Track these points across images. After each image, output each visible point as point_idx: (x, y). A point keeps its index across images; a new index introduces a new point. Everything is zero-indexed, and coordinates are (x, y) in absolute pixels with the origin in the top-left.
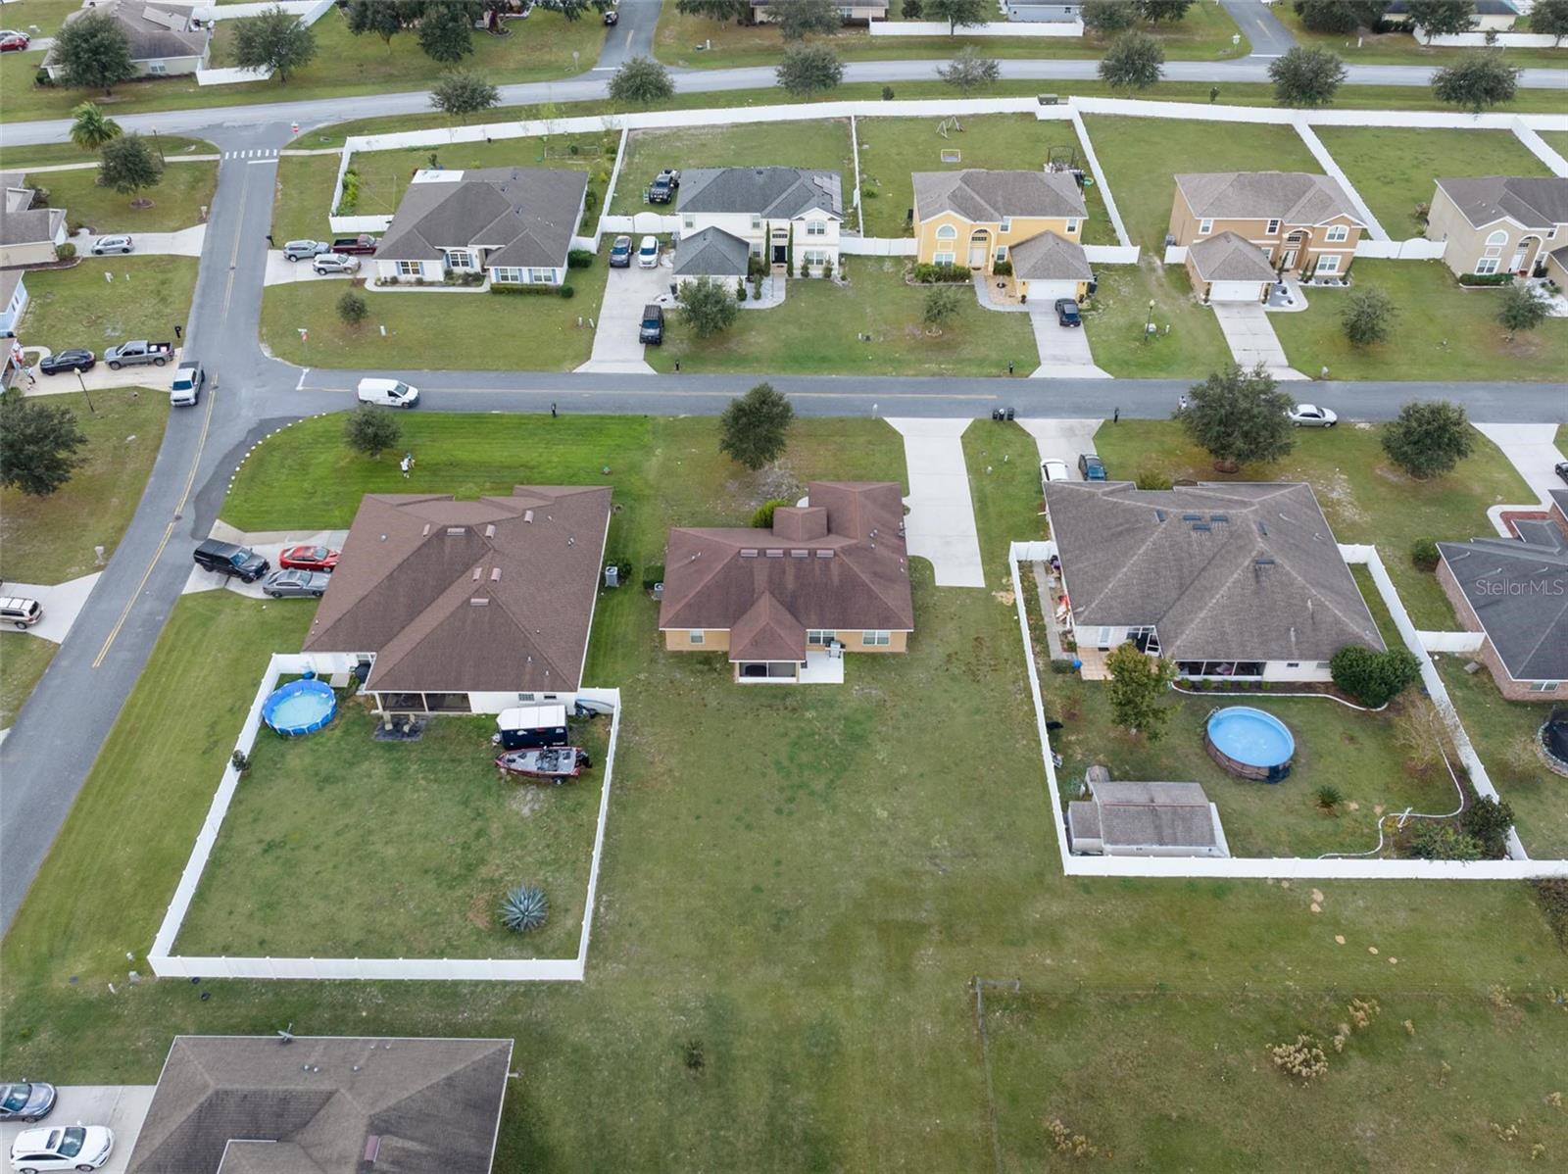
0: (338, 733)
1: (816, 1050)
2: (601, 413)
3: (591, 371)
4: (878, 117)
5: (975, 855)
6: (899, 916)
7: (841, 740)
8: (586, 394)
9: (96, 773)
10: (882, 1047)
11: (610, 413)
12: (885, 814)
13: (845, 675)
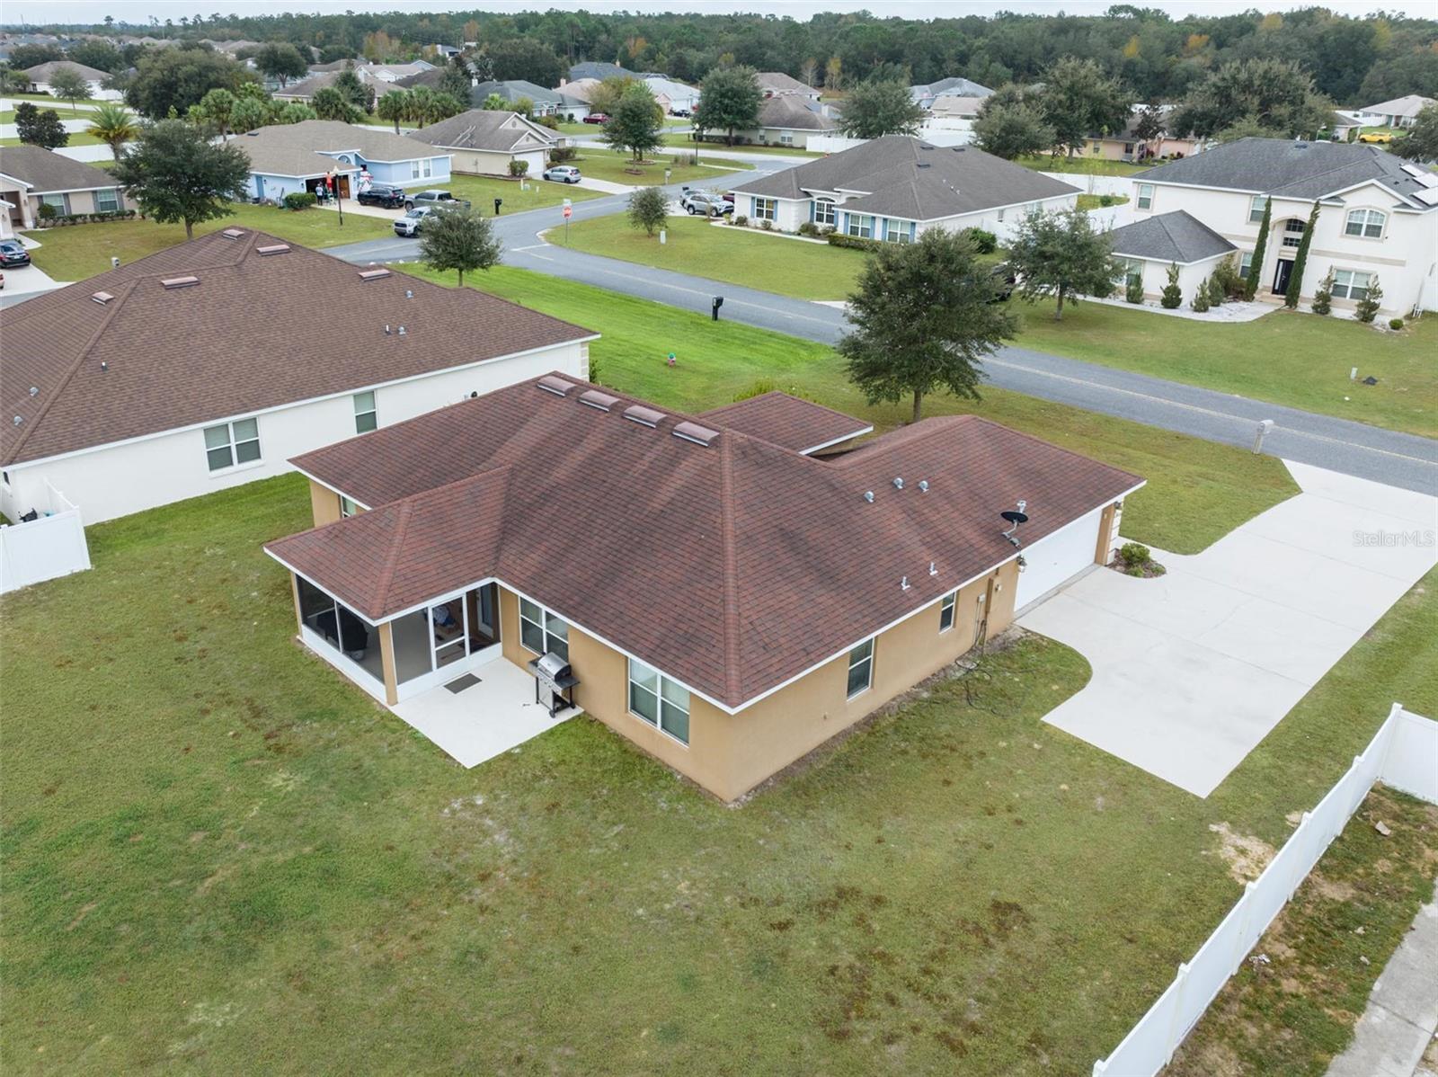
7: (220, 890)
8: (791, 316)
11: (788, 335)
13: (508, 755)
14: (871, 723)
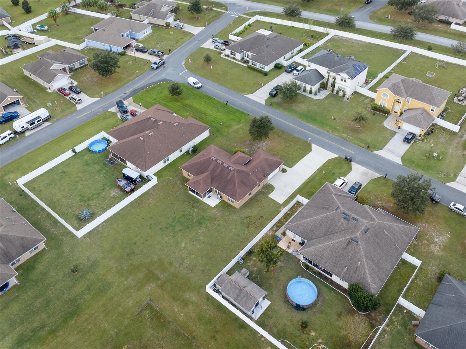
0: (100, 155)
1: (102, 288)
2: (239, 109)
3: (249, 97)
4: (420, 54)
5: (191, 271)
6: (156, 272)
7: (196, 221)
8: (241, 102)
9: (55, 140)
10: (116, 299)
11: (240, 110)
12: (184, 246)
13: (216, 205)
14: (251, 198)
